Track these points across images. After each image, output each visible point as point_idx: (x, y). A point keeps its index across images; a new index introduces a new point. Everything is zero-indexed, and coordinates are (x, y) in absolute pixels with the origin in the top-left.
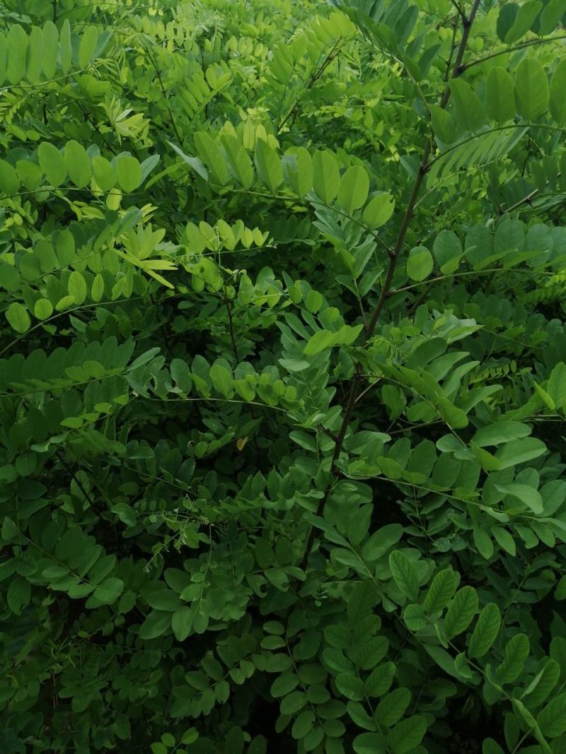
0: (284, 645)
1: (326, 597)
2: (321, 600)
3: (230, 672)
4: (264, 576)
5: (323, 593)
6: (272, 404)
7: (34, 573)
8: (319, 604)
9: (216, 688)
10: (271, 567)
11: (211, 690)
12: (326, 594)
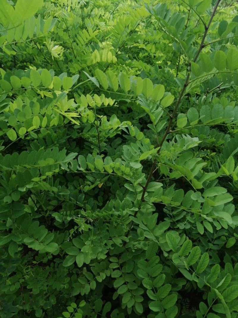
0: (118, 267)
1: (136, 248)
2: (134, 249)
3: (96, 277)
4: (112, 241)
5: (136, 246)
6: (119, 174)
7: (20, 240)
8: (134, 251)
9: (91, 283)
10: (115, 237)
11: (88, 284)
12: (136, 247)
